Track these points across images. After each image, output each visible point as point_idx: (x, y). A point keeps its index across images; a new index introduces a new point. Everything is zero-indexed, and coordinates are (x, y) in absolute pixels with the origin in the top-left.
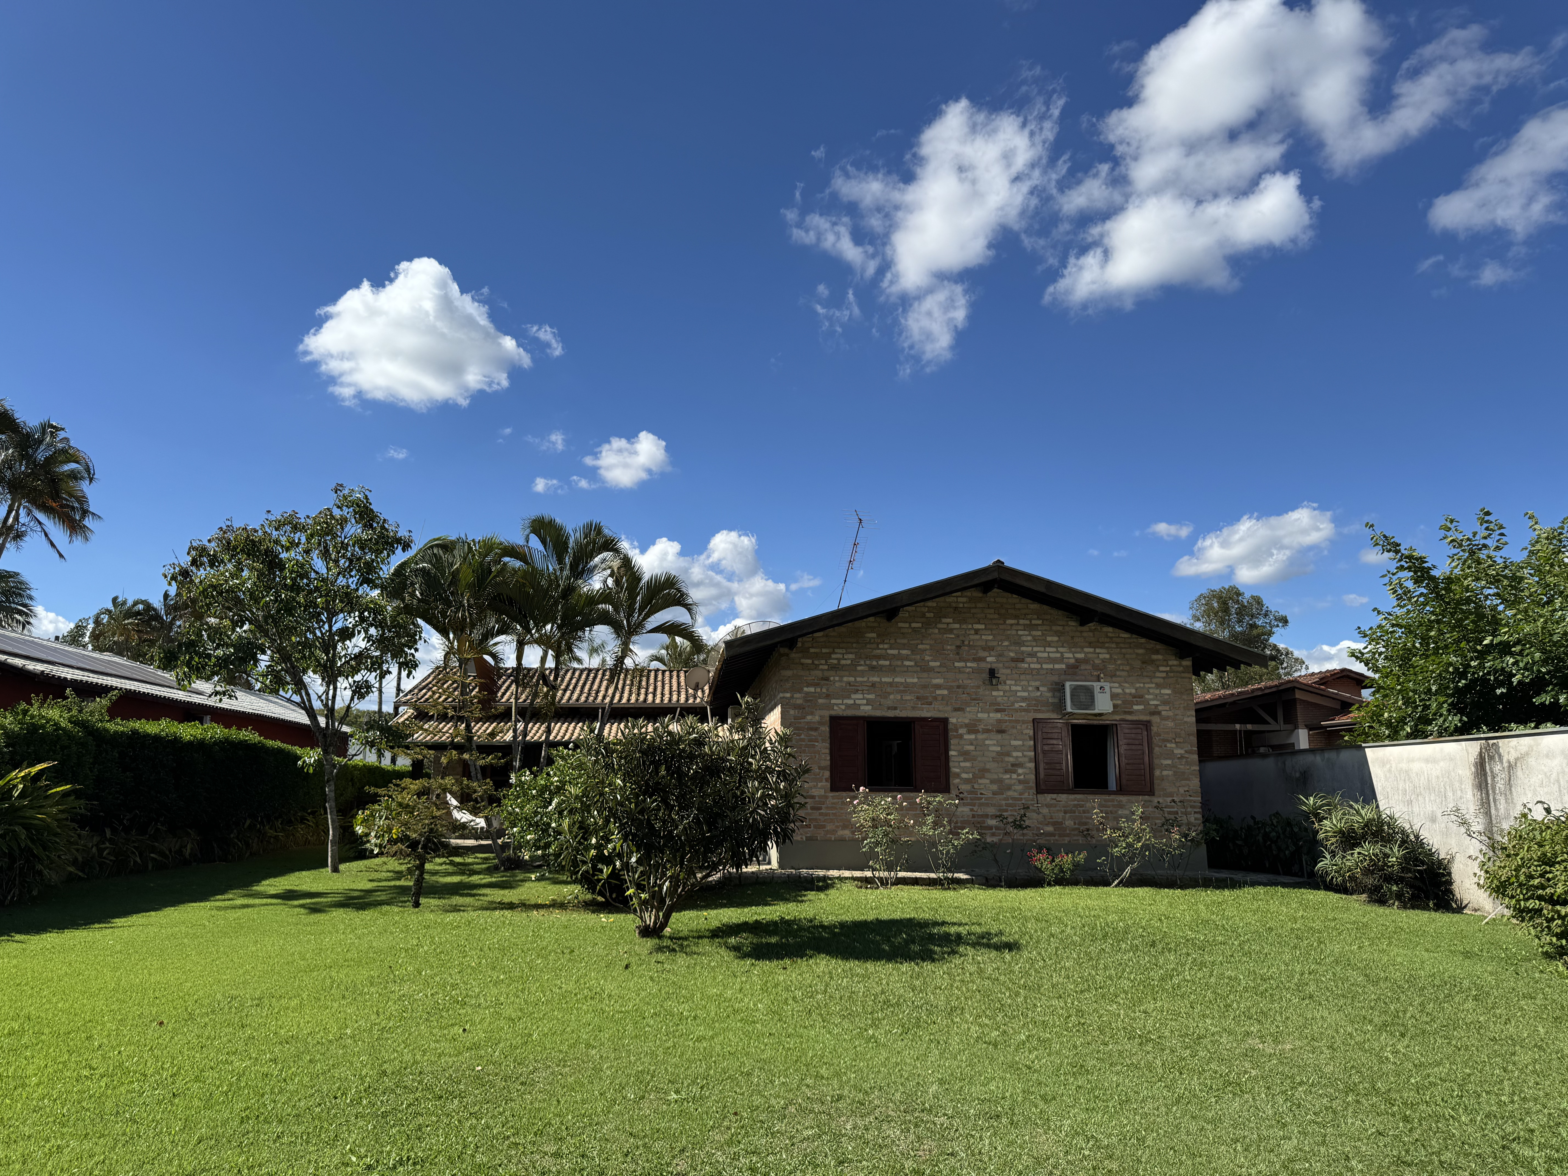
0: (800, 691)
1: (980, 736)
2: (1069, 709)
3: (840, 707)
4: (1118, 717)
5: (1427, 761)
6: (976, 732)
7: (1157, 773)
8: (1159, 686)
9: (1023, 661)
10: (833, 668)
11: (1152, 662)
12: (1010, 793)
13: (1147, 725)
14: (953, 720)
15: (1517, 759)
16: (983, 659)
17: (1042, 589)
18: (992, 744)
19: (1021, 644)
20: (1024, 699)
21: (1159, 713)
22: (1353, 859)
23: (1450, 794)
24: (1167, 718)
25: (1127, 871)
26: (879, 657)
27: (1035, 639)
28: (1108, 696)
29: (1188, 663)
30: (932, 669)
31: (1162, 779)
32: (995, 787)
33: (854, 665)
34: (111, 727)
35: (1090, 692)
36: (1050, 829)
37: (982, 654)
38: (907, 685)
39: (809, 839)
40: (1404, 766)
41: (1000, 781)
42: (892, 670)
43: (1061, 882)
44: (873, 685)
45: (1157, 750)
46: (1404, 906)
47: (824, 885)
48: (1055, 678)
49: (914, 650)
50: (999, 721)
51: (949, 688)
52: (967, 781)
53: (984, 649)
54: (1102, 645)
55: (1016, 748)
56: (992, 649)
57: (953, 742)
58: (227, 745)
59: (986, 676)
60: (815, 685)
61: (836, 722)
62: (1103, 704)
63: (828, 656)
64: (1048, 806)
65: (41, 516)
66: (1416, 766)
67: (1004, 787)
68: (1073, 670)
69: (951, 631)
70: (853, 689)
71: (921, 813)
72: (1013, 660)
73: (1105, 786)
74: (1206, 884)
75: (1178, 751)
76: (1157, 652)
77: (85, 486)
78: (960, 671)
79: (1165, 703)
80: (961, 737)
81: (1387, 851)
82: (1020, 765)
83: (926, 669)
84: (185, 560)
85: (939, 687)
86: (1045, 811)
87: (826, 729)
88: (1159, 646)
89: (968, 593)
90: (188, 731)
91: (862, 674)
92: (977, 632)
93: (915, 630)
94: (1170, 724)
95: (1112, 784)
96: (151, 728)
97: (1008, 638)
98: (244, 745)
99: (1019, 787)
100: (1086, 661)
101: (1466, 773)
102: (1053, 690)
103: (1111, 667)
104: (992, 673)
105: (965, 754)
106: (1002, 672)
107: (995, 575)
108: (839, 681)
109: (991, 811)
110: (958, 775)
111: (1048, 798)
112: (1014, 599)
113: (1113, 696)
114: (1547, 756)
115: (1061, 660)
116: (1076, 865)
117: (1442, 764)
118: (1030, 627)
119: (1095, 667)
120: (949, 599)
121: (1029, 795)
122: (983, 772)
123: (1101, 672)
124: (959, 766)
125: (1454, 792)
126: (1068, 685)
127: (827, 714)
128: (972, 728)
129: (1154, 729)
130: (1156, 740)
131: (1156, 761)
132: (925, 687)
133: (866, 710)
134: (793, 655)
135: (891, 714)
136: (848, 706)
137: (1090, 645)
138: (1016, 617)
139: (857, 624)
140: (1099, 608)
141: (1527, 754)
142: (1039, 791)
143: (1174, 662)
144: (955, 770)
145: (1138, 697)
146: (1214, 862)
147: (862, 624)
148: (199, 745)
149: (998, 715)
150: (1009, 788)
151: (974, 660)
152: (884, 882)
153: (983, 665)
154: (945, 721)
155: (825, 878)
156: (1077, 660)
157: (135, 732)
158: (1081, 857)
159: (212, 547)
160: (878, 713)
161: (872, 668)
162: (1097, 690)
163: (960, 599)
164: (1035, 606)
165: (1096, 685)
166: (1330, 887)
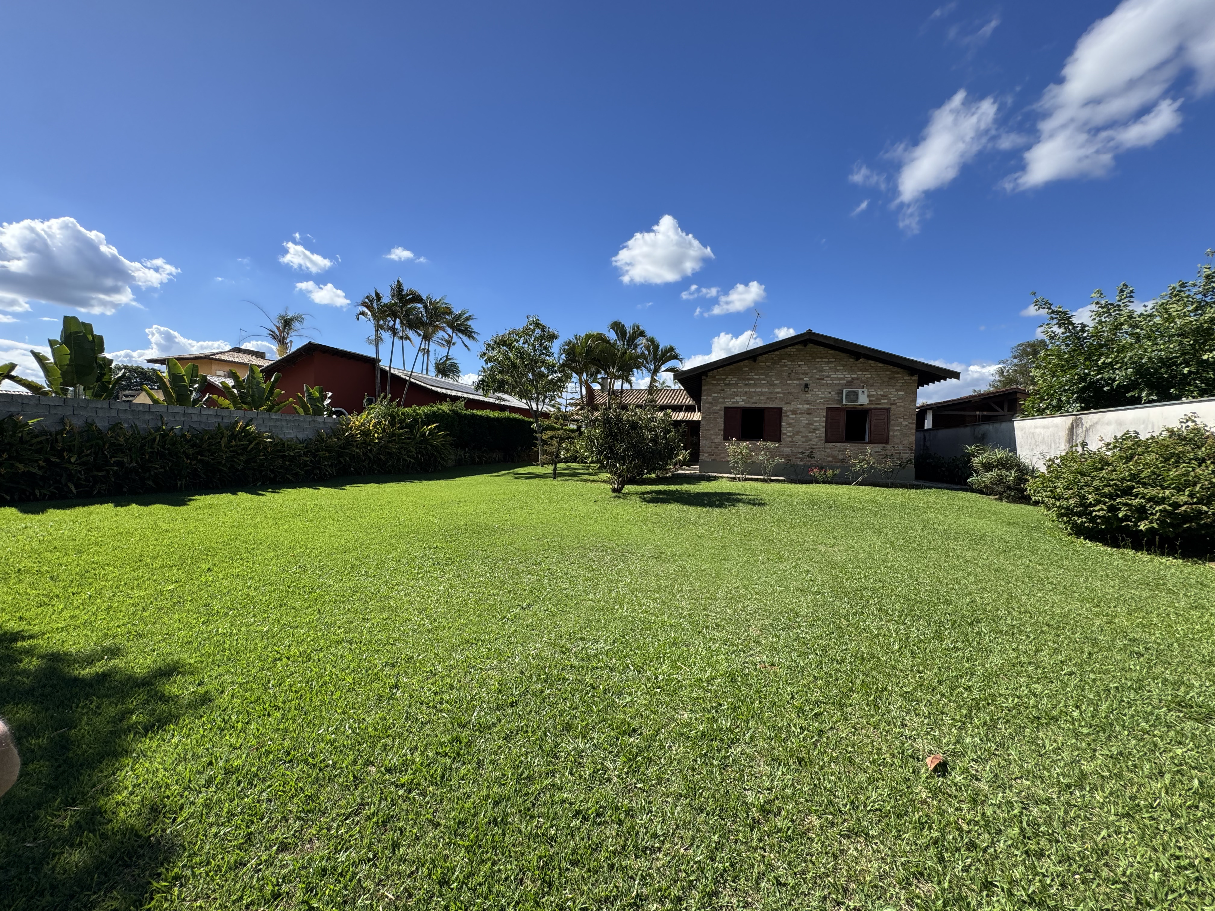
0: (710, 396)
1: (798, 416)
2: (844, 403)
3: (729, 403)
4: (872, 406)
5: (1044, 427)
6: (796, 414)
7: (891, 433)
8: (897, 390)
9: (823, 379)
10: (727, 385)
11: (895, 378)
12: (811, 442)
13: (888, 410)
14: (784, 409)
15: (1091, 426)
16: (802, 379)
17: (832, 343)
18: (804, 420)
19: (823, 371)
20: (822, 398)
21: (896, 404)
22: (988, 477)
23: (1053, 445)
24: (900, 406)
25: (860, 479)
26: (749, 380)
27: (830, 368)
28: (866, 396)
29: (915, 378)
30: (775, 384)
31: (894, 436)
32: (804, 440)
33: (737, 384)
34: (464, 412)
35: (856, 394)
36: (830, 459)
37: (801, 376)
38: (762, 392)
39: (713, 460)
40: (1032, 431)
41: (807, 437)
42: (755, 385)
43: (824, 482)
44: (746, 392)
45: (892, 422)
46: (1009, 502)
47: (715, 479)
48: (840, 388)
49: (767, 376)
50: (808, 409)
51: (784, 394)
52: (790, 437)
53: (803, 374)
54: (867, 370)
55: (816, 422)
56: (807, 374)
57: (784, 418)
58: (508, 419)
59: (803, 387)
60: (718, 393)
61: (727, 409)
62: (863, 400)
63: (724, 380)
64: (830, 448)
65: (460, 335)
66: (1038, 431)
67: (808, 439)
68: (850, 383)
69: (786, 366)
70: (736, 394)
71: (758, 450)
72: (818, 379)
73: (864, 439)
74: (911, 487)
75: (905, 423)
76: (898, 373)
77: (469, 323)
78: (790, 385)
79: (899, 399)
80: (788, 416)
81: (1008, 474)
82: (818, 429)
83: (773, 385)
84: (484, 349)
85: (778, 393)
86: (829, 451)
87: (722, 413)
88: (899, 370)
89: (796, 347)
90: (493, 414)
91: (741, 387)
92: (800, 366)
93: (768, 366)
94: (902, 409)
95: (867, 440)
96: (479, 413)
97: (816, 368)
98: (515, 419)
99: (816, 440)
100: (857, 379)
101: (1063, 434)
102: (838, 394)
103: (871, 381)
104: (806, 386)
105: (790, 425)
106: (812, 385)
107: (807, 337)
108: (729, 391)
109: (800, 450)
110: (785, 434)
111: (831, 445)
112: (821, 348)
113: (869, 396)
114: (1107, 424)
115: (844, 379)
116: (834, 475)
117: (1051, 429)
118: (829, 362)
119: (862, 382)
120: (786, 350)
121: (821, 443)
122: (798, 433)
123: (865, 384)
124: (786, 430)
125: (1055, 444)
126: (845, 390)
127: (723, 406)
128: (794, 412)
129: (892, 412)
130: (892, 417)
131: (891, 428)
132: (771, 393)
133: (742, 404)
134: (708, 379)
135: (754, 406)
136: (733, 403)
137: (861, 370)
138: (821, 358)
139: (739, 364)
140: (862, 352)
141: (1097, 423)
142: (827, 441)
143: (907, 378)
144: (784, 432)
145: (885, 396)
146: (918, 477)
147: (742, 364)
148: (497, 419)
149: (808, 406)
150: (811, 440)
151: (798, 380)
152: (740, 479)
153: (802, 382)
154: (781, 409)
155: (715, 477)
156: (853, 378)
157: (473, 414)
158: (837, 472)
159: (491, 343)
160: (748, 406)
161: (746, 385)
162: (860, 393)
163: (792, 350)
164: (831, 352)
165: (860, 391)
166: (973, 491)
